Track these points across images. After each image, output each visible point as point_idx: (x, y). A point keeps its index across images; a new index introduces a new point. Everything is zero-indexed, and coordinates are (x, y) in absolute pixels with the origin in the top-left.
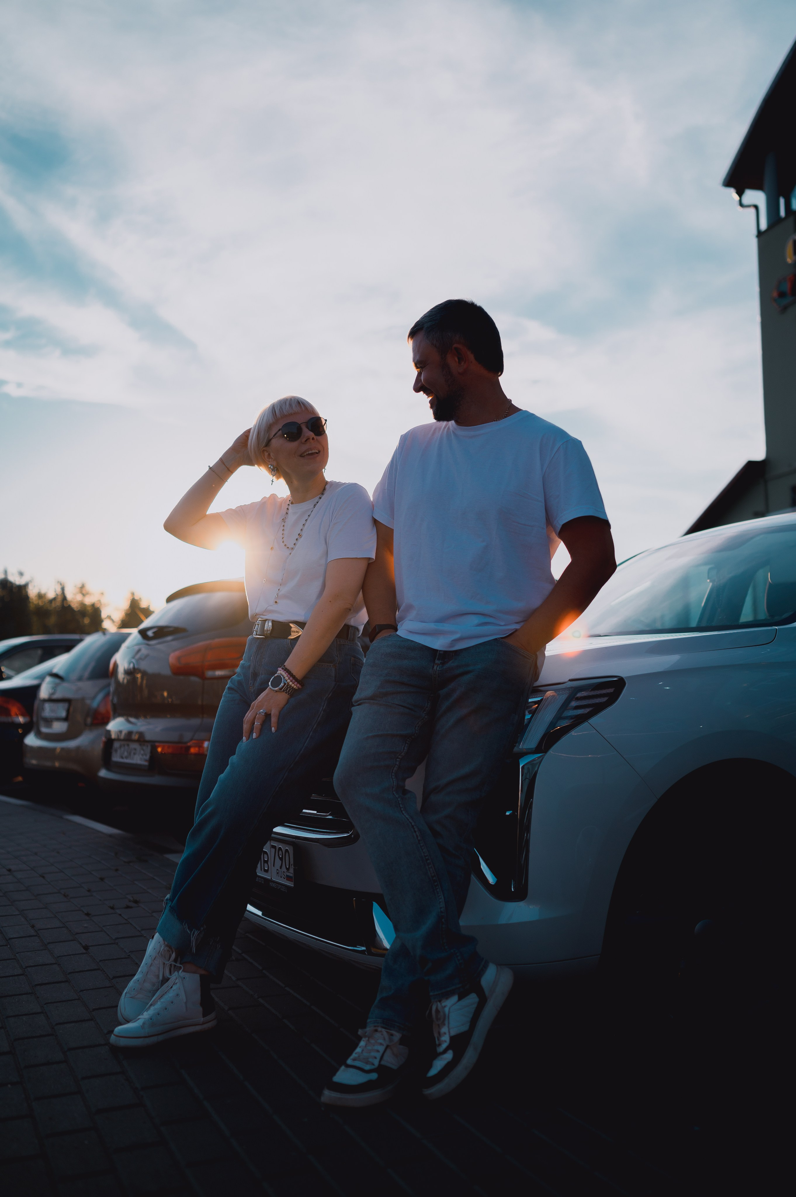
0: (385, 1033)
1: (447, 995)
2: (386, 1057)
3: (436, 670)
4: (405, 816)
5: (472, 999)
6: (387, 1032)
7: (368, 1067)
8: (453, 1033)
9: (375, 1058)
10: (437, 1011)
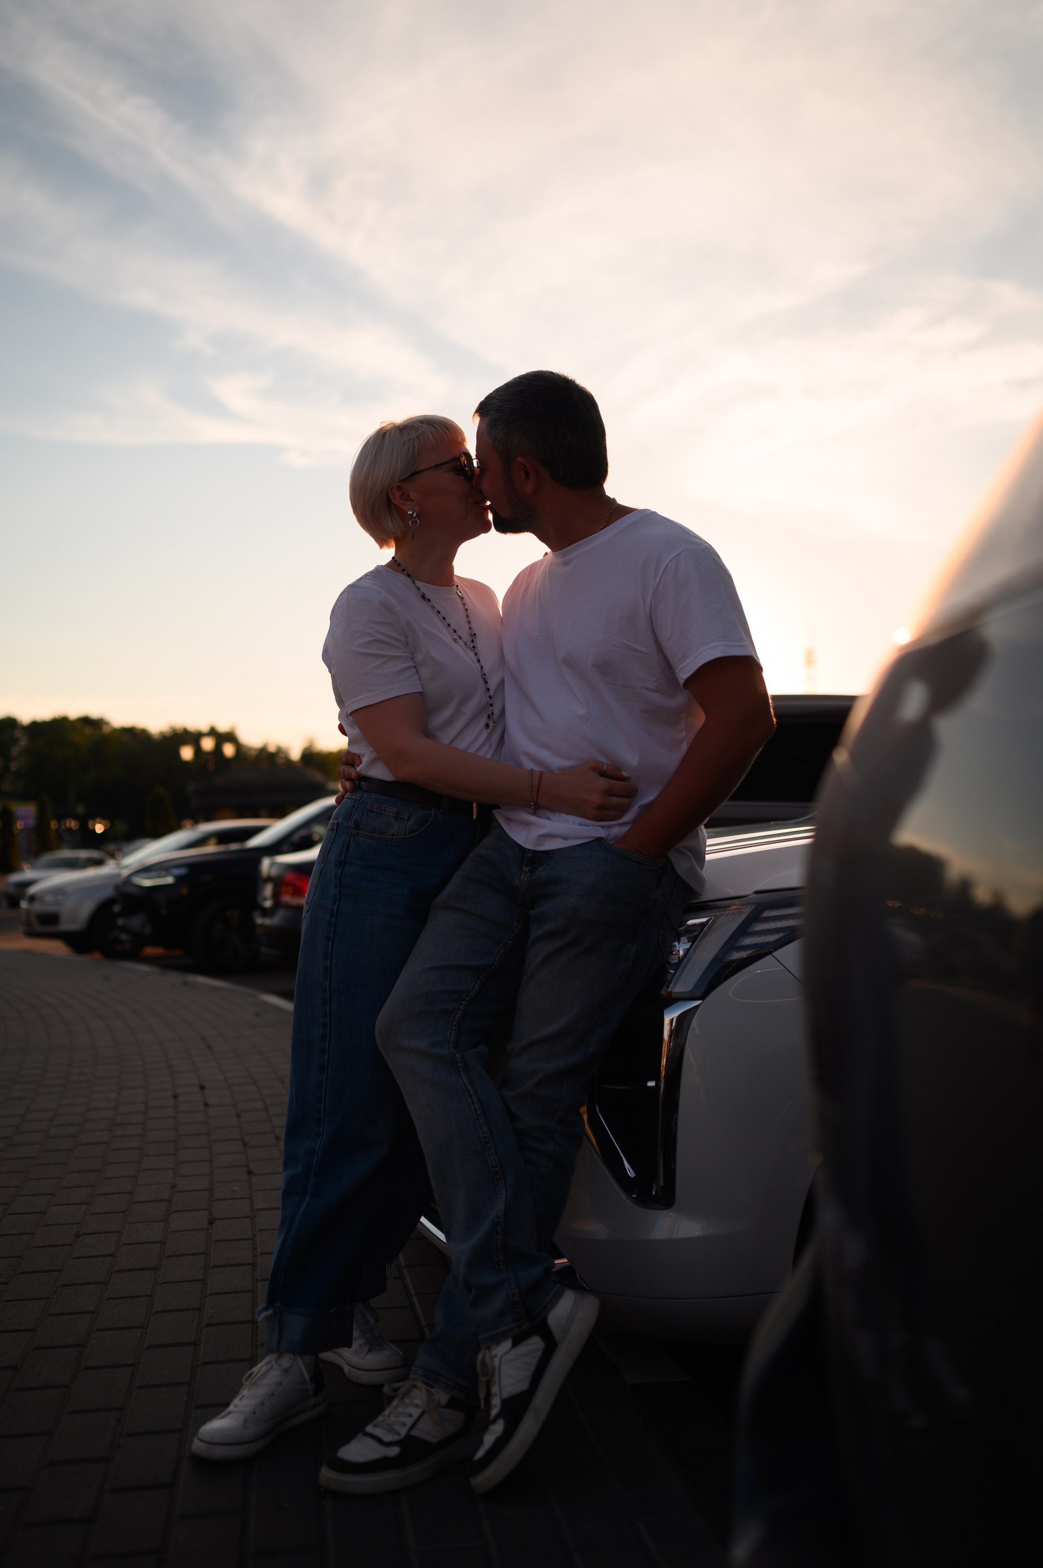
0: (424, 1391)
1: (497, 1339)
2: (420, 1425)
3: (523, 880)
4: (462, 1080)
5: (535, 1344)
6: (427, 1390)
7: (388, 1438)
8: (505, 1395)
9: (404, 1425)
10: (483, 1360)
